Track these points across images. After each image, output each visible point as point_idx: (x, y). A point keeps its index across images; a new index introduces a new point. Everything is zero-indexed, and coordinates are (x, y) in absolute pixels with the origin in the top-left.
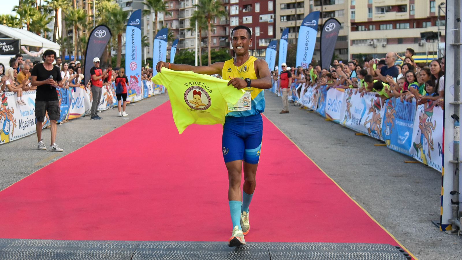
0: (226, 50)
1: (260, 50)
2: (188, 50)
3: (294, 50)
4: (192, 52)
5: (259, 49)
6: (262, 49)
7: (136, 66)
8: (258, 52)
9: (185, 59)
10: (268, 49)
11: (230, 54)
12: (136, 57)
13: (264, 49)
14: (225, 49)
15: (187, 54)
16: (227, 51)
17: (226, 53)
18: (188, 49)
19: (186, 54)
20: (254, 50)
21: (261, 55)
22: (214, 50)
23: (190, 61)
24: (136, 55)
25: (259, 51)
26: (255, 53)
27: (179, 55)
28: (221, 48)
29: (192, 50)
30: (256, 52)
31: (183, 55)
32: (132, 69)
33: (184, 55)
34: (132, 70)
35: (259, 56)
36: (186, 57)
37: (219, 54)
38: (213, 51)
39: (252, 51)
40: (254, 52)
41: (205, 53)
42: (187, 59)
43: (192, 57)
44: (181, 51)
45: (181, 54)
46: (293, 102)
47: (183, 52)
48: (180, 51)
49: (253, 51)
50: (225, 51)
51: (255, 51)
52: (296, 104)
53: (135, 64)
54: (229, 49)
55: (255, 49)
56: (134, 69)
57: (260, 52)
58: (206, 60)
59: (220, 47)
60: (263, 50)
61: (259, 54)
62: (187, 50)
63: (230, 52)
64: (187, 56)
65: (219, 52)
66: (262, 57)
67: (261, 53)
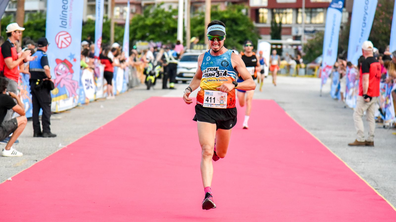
0: (243, 8)
1: (314, 10)
2: (162, 7)
3: (384, 13)
4: (170, 11)
5: (312, 8)
6: (316, 8)
7: (69, 39)
8: (309, 14)
9: (155, 25)
10: (330, 10)
11: (249, 17)
12: (70, 21)
13: (320, 8)
14: (240, 6)
15: (160, 15)
16: (244, 11)
17: (242, 15)
18: (162, 3)
19: (156, 14)
20: (300, 10)
21: (314, 21)
22: (216, 7)
23: (165, 29)
24: (70, 18)
25: (311, 12)
26: (302, 17)
27: (143, 16)
28: (231, 4)
29: (170, 8)
30: (304, 15)
31: (150, 17)
32: (60, 46)
33: (154, 17)
34: (61, 48)
35: (311, 23)
36: (158, 22)
37: (226, 16)
38: (214, 10)
39: (295, 12)
40: (300, 15)
41: (198, 13)
42: (160, 25)
43: (169, 20)
44: (147, 8)
45: (147, 14)
46: (382, 121)
47: (152, 11)
48: (144, 7)
49: (297, 12)
50: (239, 10)
51: (302, 13)
52: (387, 124)
53: (68, 36)
54: (246, 6)
55: (301, 8)
56: (64, 45)
57: (313, 14)
58: (199, 28)
59: (228, 3)
60: (319, 10)
61: (311, 17)
62: (159, 6)
63: (249, 12)
64: (160, 18)
65: (227, 12)
66: (316, 24)
67: (315, 16)
